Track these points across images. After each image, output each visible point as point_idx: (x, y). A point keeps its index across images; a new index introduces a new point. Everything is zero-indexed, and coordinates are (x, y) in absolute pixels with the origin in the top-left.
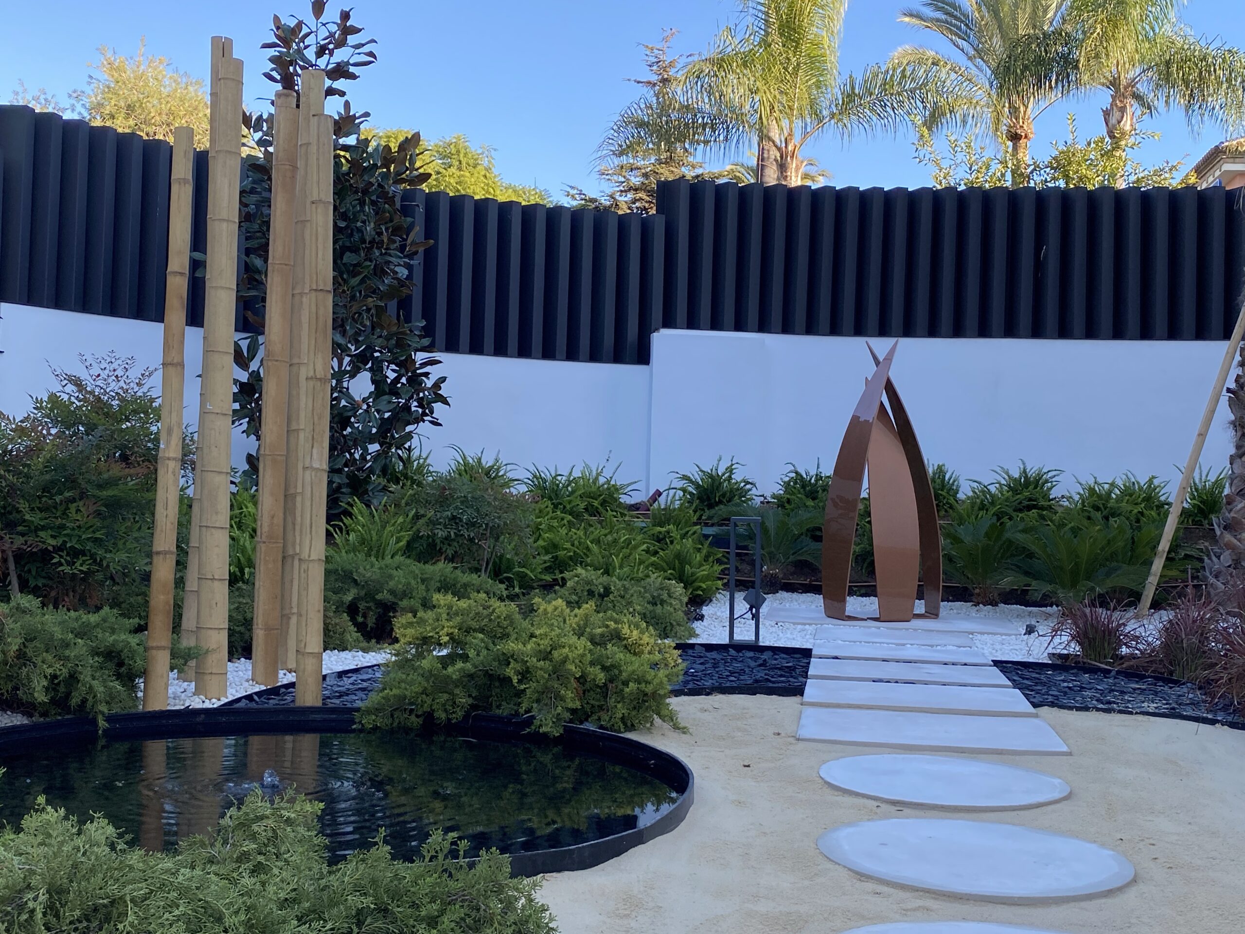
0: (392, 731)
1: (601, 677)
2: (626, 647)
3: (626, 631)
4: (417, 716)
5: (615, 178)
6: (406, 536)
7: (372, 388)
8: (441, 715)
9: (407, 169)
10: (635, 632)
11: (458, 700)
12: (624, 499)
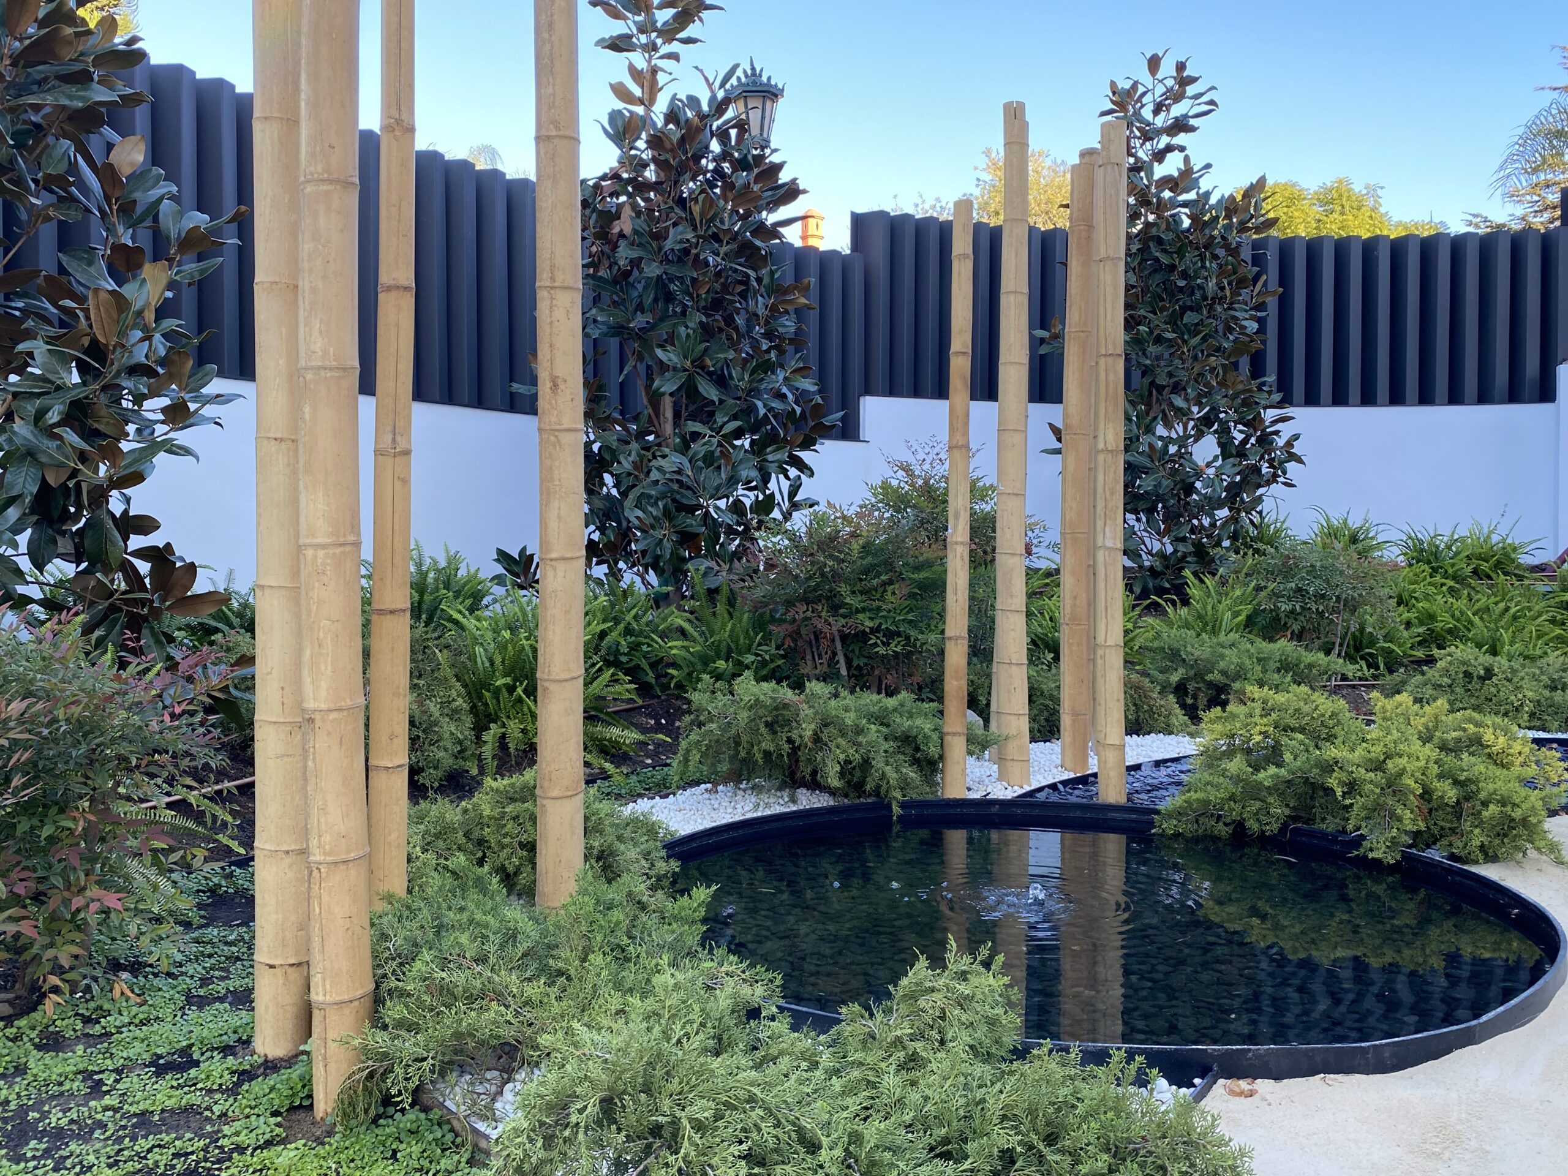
0: (1197, 840)
1: (1451, 794)
2: (1489, 756)
3: (1488, 736)
4: (1226, 824)
5: (1528, 198)
6: (1246, 610)
7: (1218, 451)
8: (1253, 825)
9: (1252, 216)
10: (1502, 739)
11: (1272, 810)
12: (1525, 560)
